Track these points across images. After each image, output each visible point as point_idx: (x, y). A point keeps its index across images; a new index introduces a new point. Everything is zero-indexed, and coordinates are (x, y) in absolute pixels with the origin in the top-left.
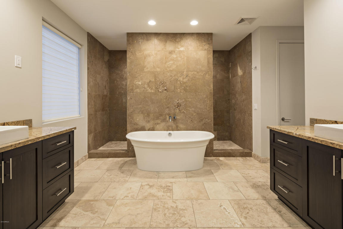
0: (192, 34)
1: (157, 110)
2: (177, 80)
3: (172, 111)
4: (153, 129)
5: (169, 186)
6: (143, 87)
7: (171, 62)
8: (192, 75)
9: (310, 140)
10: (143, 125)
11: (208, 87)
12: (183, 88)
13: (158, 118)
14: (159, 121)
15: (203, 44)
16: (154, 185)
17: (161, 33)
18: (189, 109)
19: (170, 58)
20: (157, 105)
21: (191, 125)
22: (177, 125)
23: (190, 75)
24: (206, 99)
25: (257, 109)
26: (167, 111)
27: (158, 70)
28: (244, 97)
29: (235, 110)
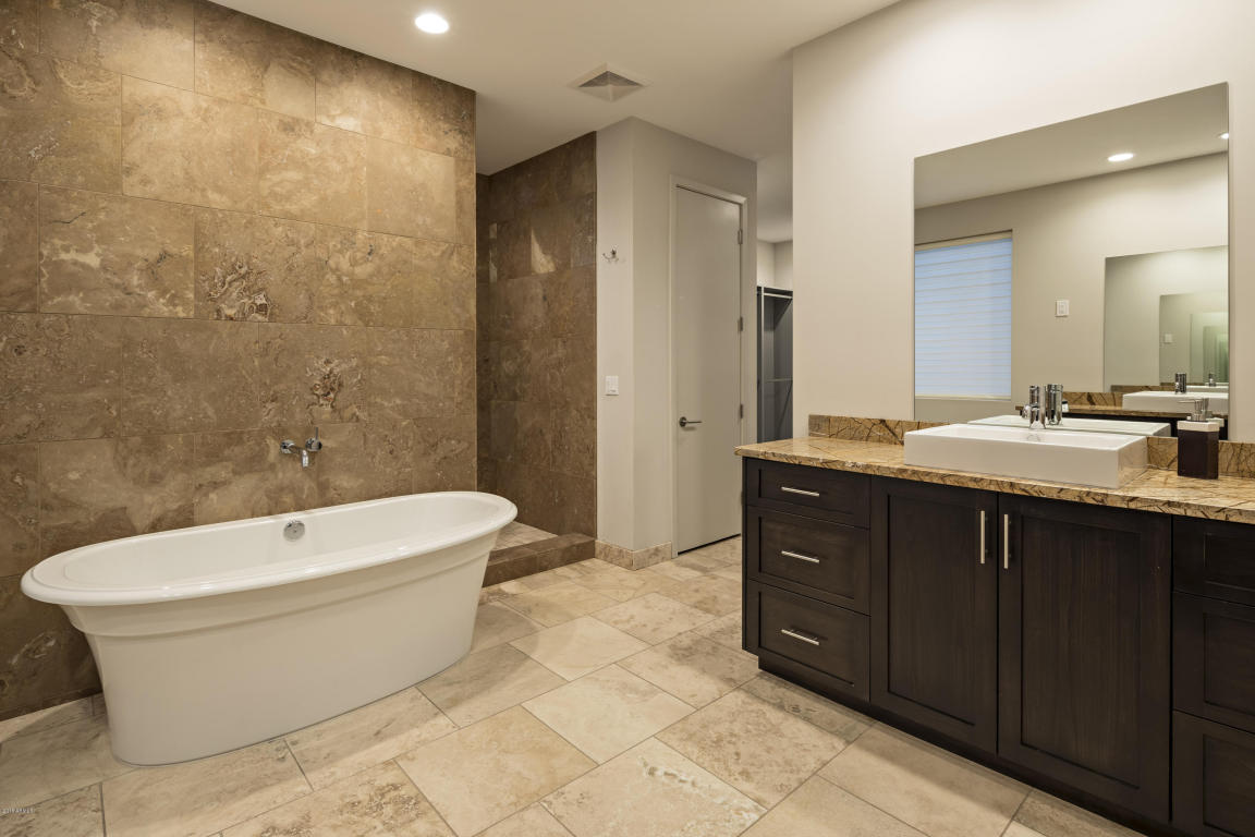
0: (394, 70)
1: (210, 412)
2: (322, 266)
3: (298, 416)
4: (185, 519)
5: (395, 787)
6: (117, 286)
7: (293, 175)
8: (393, 249)
9: (905, 476)
10: (110, 505)
11: (458, 310)
12: (353, 304)
13: (213, 456)
14: (221, 472)
15: (439, 128)
16: (307, 818)
17: (234, 13)
18: (378, 400)
19: (287, 153)
20: (214, 389)
21: (388, 470)
22: (323, 478)
23: (383, 248)
24: (450, 359)
25: (617, 393)
26: (268, 415)
27: (216, 199)
28: (560, 352)
29: (515, 397)
